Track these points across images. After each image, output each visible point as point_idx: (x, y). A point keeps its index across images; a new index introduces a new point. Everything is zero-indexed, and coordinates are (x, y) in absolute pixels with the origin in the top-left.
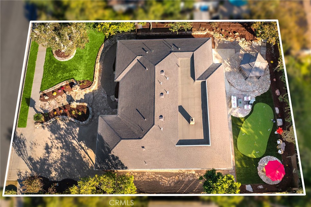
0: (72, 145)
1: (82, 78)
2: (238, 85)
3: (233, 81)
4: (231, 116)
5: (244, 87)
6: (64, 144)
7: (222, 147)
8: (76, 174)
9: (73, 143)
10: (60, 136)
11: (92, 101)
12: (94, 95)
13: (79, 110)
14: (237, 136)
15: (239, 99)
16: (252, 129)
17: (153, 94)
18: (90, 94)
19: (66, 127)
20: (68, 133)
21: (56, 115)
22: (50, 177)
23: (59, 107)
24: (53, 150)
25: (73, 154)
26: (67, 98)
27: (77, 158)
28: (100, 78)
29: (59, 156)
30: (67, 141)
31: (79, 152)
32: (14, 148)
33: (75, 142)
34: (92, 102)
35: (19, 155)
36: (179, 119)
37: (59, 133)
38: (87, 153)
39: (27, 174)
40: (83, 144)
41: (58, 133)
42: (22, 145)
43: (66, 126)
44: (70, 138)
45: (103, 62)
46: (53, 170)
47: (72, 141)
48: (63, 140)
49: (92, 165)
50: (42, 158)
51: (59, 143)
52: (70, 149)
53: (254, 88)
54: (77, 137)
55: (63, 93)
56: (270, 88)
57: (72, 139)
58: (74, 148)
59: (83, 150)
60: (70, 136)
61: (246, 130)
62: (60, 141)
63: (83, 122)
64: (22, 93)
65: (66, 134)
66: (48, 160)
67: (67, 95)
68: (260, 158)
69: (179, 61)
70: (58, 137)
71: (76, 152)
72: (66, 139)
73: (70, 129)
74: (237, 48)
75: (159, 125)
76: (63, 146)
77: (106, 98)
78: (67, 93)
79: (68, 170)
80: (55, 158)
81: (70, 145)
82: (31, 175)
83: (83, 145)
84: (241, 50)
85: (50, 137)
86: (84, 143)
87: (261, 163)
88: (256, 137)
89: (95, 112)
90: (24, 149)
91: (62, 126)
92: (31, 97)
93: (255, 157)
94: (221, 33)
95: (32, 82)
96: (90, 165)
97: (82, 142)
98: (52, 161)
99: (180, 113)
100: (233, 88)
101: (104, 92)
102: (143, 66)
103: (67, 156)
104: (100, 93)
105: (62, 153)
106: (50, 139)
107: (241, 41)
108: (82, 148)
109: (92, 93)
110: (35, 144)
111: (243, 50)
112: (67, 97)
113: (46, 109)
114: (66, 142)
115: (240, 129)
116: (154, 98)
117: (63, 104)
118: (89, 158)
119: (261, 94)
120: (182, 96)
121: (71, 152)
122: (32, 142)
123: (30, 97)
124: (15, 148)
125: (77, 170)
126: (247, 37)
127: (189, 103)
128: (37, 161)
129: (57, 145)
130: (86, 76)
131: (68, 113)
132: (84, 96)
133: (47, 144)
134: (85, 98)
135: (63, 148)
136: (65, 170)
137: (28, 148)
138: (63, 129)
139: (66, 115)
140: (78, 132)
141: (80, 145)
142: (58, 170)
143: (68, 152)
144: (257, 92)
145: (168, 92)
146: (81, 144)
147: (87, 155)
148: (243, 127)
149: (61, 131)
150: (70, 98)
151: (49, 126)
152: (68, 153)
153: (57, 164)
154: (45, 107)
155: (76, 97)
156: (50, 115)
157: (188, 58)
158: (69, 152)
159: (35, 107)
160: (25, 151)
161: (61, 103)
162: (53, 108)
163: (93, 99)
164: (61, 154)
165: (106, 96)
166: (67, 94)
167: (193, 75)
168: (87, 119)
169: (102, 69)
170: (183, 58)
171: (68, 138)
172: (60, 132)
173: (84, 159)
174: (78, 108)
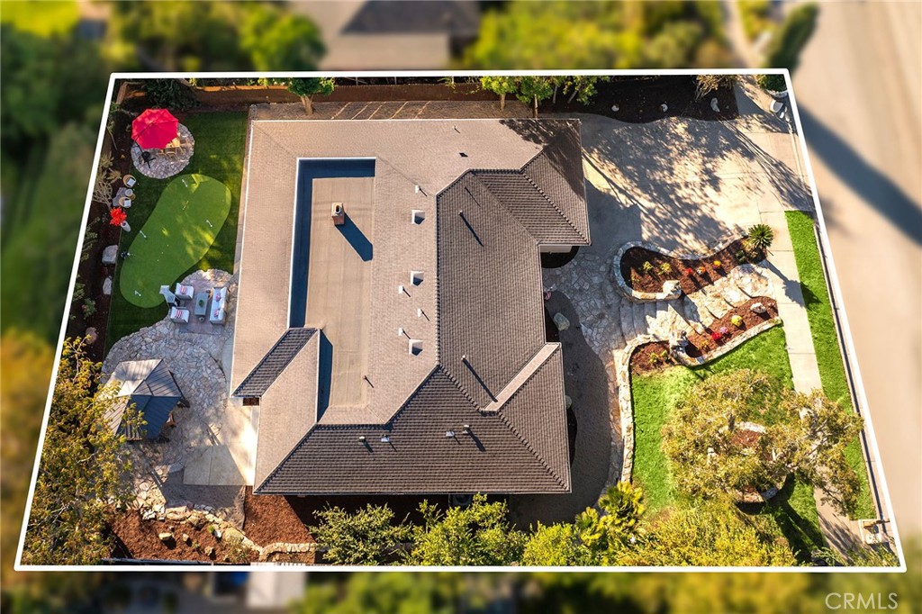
0: (651, 195)
1: (667, 373)
2: (198, 358)
3: (209, 371)
4: (232, 274)
5: (182, 352)
6: (672, 197)
7: (271, 162)
8: (626, 133)
9: (650, 201)
10: (688, 212)
11: (623, 313)
12: (619, 333)
13: (654, 279)
14: (226, 223)
15: (204, 314)
16: (186, 240)
17: (441, 277)
18: (632, 333)
19: (680, 238)
20: (669, 222)
21: (712, 259)
22: (688, 121)
23: (712, 283)
24: (697, 180)
25: (642, 175)
26: (696, 312)
27: (629, 167)
28: (611, 388)
29: (677, 168)
30: (666, 203)
31: (628, 181)
32: (802, 180)
33: (645, 202)
34: (621, 309)
35: (781, 164)
36: (373, 226)
37: (692, 219)
38: (609, 181)
39: (745, 125)
40: (624, 202)
41: (696, 220)
42: (783, 186)
43: (678, 239)
44: (661, 210)
45: (613, 443)
46: (683, 136)
47: (652, 205)
48: (677, 203)
49: (591, 157)
50: (720, 159)
51: (685, 196)
52: (654, 186)
53: (154, 350)
54: (642, 216)
55: (711, 326)
56: (110, 347)
57: (654, 209)
58: (645, 189)
59: (621, 186)
60: (663, 217)
61: (201, 237)
62: (684, 201)
63: (632, 246)
64: (836, 322)
65: (674, 220)
66: (703, 155)
67: (699, 321)
68: (181, 173)
69: (364, 397)
70: (693, 211)
71: (636, 182)
72: (669, 209)
73: (666, 232)
74: (175, 488)
75: (424, 198)
76: (673, 192)
77: (584, 324)
78: (700, 329)
79: (648, 141)
80: (687, 162)
81: (655, 194)
82: (736, 123)
83: (622, 198)
84: (164, 480)
85: (716, 208)
86: (622, 203)
87: (182, 164)
88: (180, 220)
89: (608, 282)
90: (774, 177)
91: (690, 237)
92: (804, 310)
93: (193, 175)
94: (219, 540)
95: (819, 354)
96: (596, 155)
97: (628, 206)
98: (691, 154)
99: (369, 239)
100: (214, 351)
101: (591, 341)
102: (477, 376)
103: (657, 170)
104: (603, 339)
105: (672, 174)
106: (711, 202)
107: (157, 508)
108: (621, 191)
109: (626, 338)
110: (748, 188)
111: (156, 478)
112: (698, 316)
113: (747, 275)
114: (670, 202)
115: (215, 241)
116: (438, 267)
117: (704, 293)
118: (602, 171)
119: (138, 330)
120: (361, 287)
121: (649, 179)
122: (758, 191)
123: (809, 308)
124: (799, 180)
125: (626, 143)
126: (134, 522)
127: (342, 269)
128: (730, 151)
129: (689, 191)
130: (655, 382)
131: (681, 268)
132: (648, 326)
133: (717, 189)
134: (645, 318)
135: (672, 185)
136: (655, 139)
137: (765, 180)
138: (687, 231)
139: (685, 262)
140: (644, 229)
141: (630, 197)
142: (672, 138)
143: (658, 178)
144: (147, 339)
145: (401, 291)
146: (629, 201)
147: (608, 176)
148: (208, 243)
149: (691, 225)
150: (688, 313)
151: (726, 233)
152: (658, 176)
153: (678, 149)
154: (754, 280)
155: (669, 317)
156: (730, 259)
157: (337, 406)
158: (655, 180)
159: (782, 281)
160: (768, 171)
161: (709, 294)
162: (729, 280)
163: (620, 320)
164: (674, 172)
165: (584, 331)
166: (699, 324)
167: (326, 349)
168: (624, 255)
169: (612, 417)
170: (351, 408)
171: (665, 211)
172: (691, 222)
173: (614, 167)
174: (657, 284)
